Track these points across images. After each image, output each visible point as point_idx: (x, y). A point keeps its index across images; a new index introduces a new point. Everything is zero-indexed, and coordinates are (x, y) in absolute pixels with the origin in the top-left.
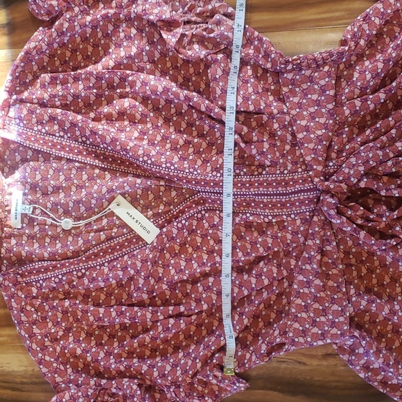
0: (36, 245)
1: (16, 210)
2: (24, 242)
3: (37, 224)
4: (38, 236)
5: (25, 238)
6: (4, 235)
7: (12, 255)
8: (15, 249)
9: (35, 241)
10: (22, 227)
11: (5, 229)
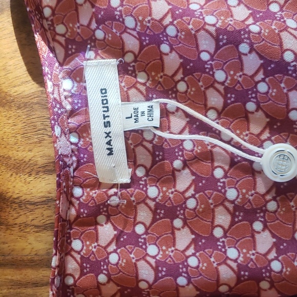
0: (184, 238)
1: (107, 124)
2: (140, 229)
3: (185, 165)
4: (191, 204)
5: (144, 215)
6: (73, 212)
7: (102, 278)
8: (113, 258)
9: (178, 223)
10: (134, 178)
11: (78, 192)
